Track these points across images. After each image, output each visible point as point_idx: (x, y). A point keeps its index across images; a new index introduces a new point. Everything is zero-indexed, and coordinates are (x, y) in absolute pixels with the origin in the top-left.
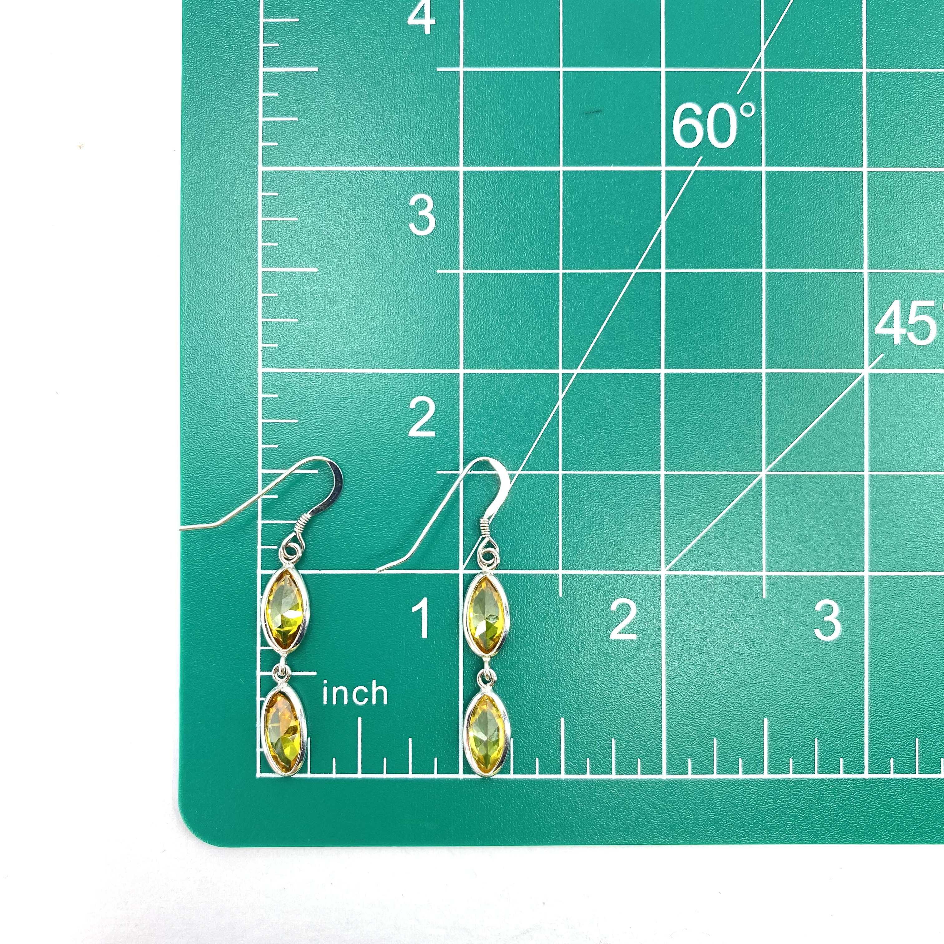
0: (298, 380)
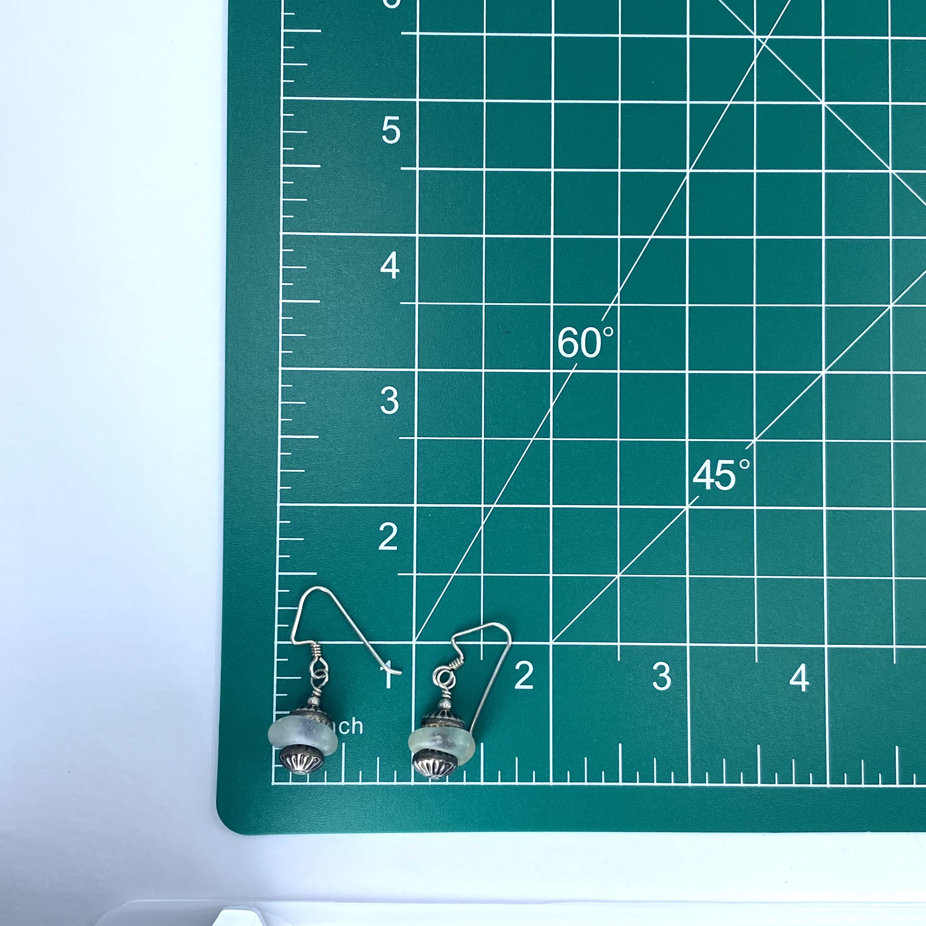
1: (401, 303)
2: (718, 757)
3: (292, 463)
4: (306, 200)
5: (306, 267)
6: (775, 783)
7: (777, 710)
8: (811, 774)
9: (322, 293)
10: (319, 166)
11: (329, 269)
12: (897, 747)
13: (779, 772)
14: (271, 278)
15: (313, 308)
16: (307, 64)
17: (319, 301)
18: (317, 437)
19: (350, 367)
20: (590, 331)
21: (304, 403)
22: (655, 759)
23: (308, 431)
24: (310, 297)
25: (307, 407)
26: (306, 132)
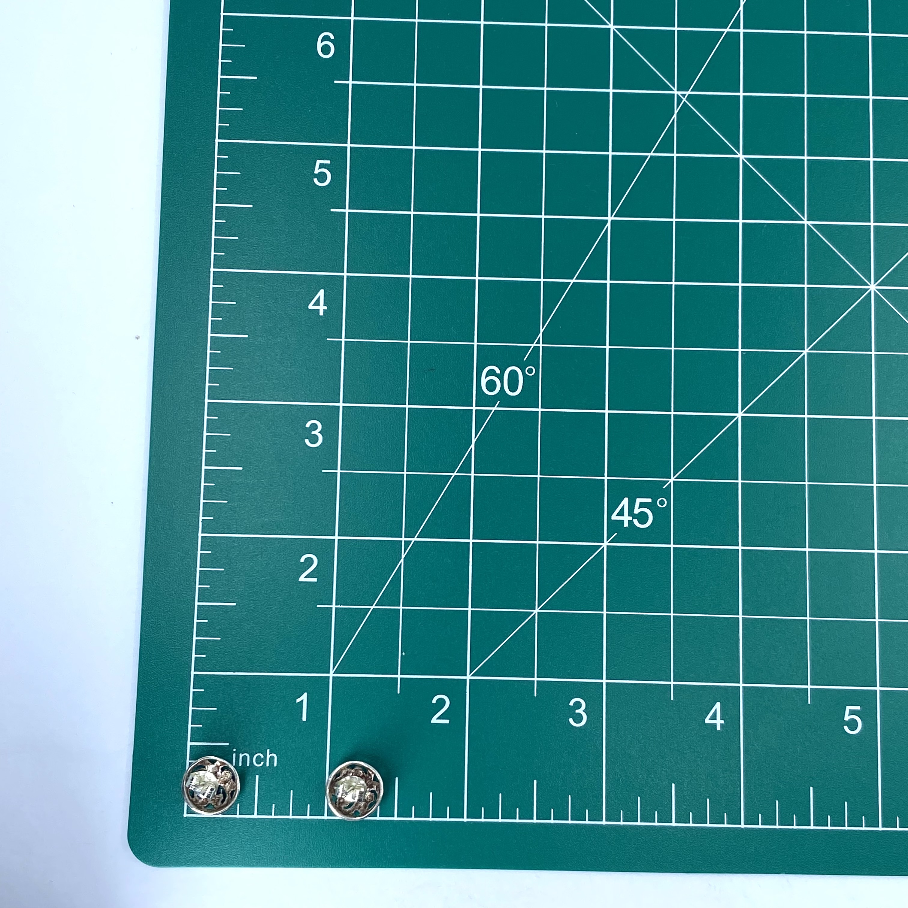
0: (225, 542)
1: (328, 339)
2: (632, 796)
3: (215, 494)
4: (237, 238)
5: (235, 303)
6: (689, 823)
7: (691, 748)
8: (725, 814)
9: (250, 328)
10: (251, 206)
11: (258, 305)
12: (811, 788)
13: (694, 812)
14: (201, 313)
15: (241, 342)
16: (242, 109)
17: (246, 336)
18: (241, 468)
19: (276, 401)
20: (512, 370)
21: (229, 435)
22: (570, 796)
23: (231, 462)
24: (238, 331)
25: (231, 438)
26: (239, 173)
